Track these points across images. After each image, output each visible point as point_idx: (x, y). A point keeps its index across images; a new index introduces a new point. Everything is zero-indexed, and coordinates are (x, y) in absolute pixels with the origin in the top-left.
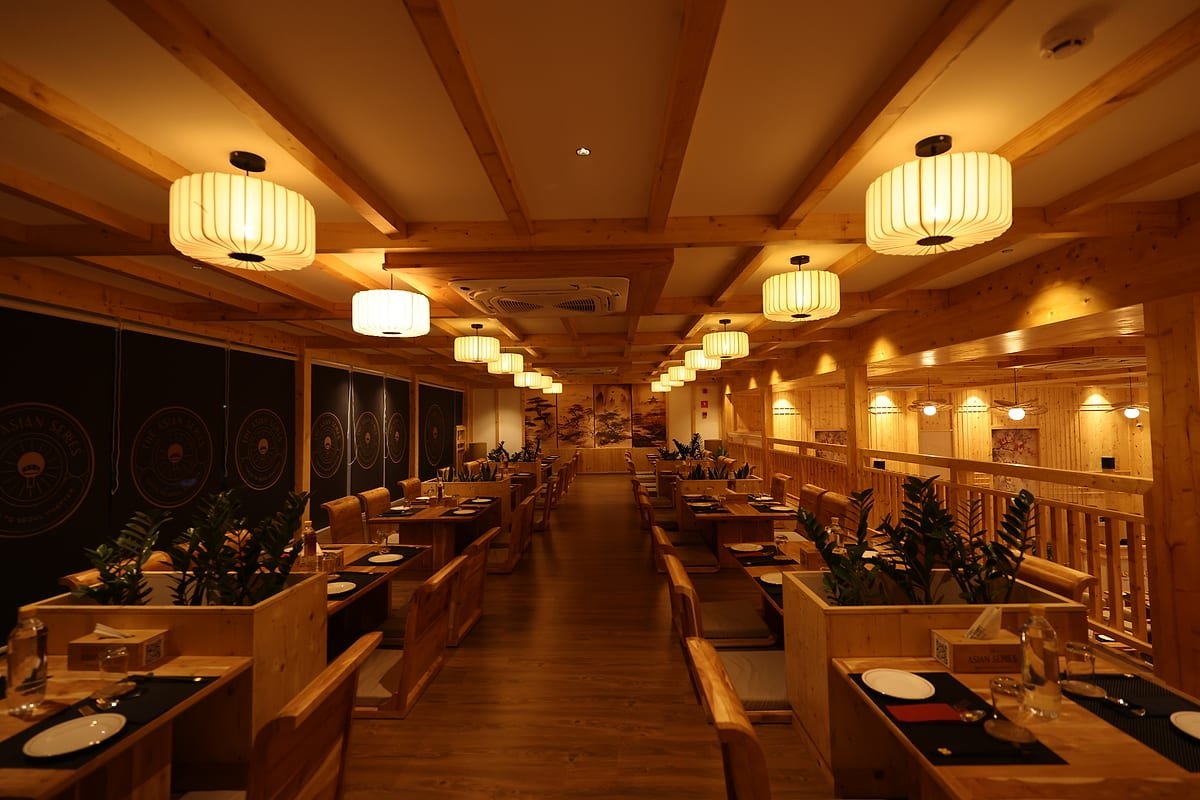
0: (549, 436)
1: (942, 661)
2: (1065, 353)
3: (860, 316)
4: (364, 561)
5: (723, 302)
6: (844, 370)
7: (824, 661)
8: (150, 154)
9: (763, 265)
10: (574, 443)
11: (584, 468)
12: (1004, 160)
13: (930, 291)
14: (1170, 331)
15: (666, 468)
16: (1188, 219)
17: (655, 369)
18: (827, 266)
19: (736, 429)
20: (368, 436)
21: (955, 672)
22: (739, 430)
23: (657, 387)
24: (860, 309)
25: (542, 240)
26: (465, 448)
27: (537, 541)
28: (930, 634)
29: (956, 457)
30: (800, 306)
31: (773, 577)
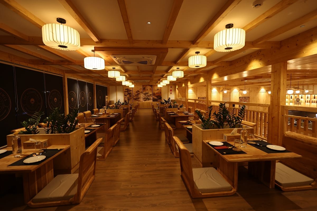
0: (131, 99)
1: (225, 140)
2: (256, 77)
3: (211, 67)
4: (90, 126)
5: (178, 63)
6: (206, 81)
7: (201, 141)
8: (35, 17)
9: (189, 54)
10: (137, 100)
11: (140, 107)
12: (244, 30)
13: (227, 61)
14: (276, 71)
15: (162, 106)
16: (282, 46)
17: (159, 81)
18: (204, 54)
19: (179, 97)
20: (83, 98)
21: (228, 141)
22: (180, 97)
23: (159, 86)
24: (211, 65)
25: (136, 45)
26: (108, 102)
27: (130, 124)
28: (223, 134)
29: (231, 101)
30: (197, 64)
31: (190, 127)
